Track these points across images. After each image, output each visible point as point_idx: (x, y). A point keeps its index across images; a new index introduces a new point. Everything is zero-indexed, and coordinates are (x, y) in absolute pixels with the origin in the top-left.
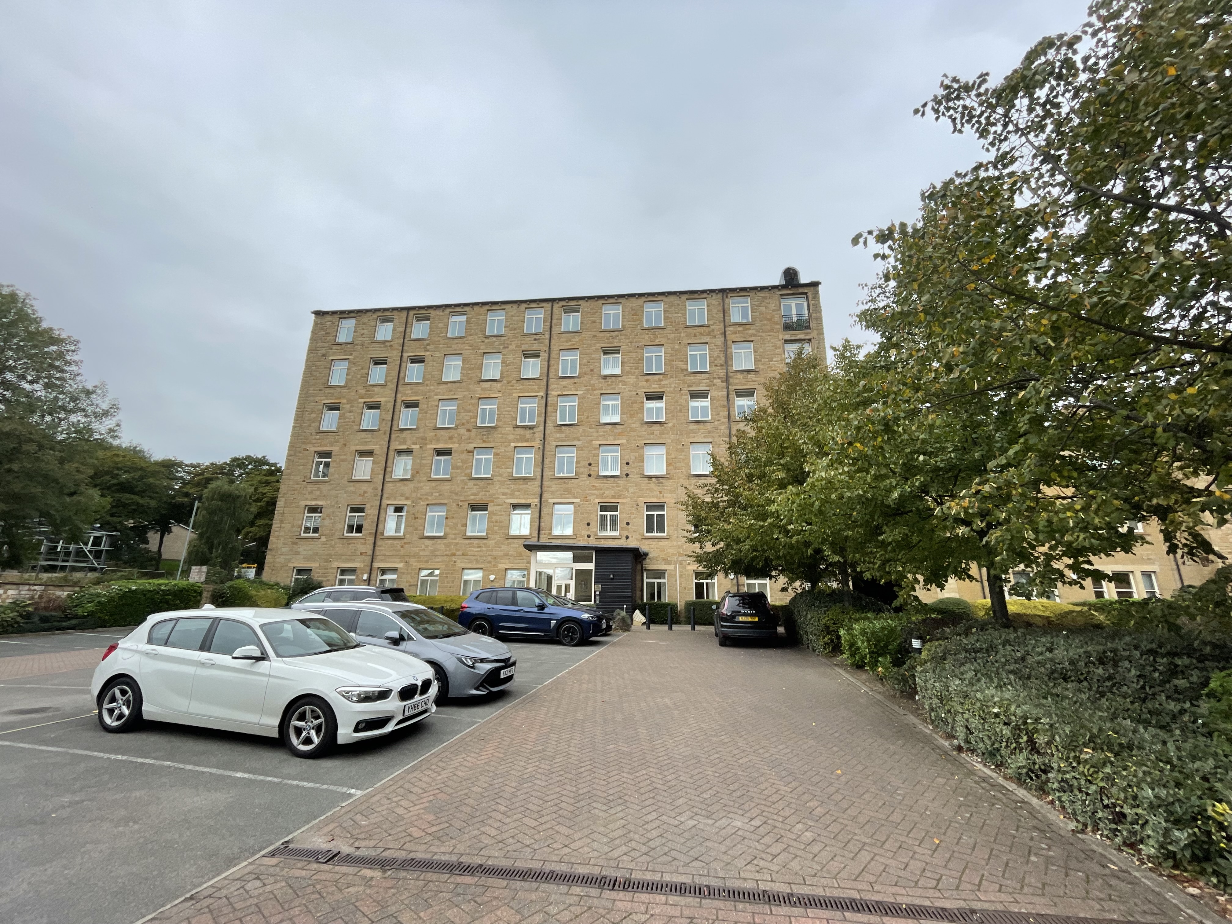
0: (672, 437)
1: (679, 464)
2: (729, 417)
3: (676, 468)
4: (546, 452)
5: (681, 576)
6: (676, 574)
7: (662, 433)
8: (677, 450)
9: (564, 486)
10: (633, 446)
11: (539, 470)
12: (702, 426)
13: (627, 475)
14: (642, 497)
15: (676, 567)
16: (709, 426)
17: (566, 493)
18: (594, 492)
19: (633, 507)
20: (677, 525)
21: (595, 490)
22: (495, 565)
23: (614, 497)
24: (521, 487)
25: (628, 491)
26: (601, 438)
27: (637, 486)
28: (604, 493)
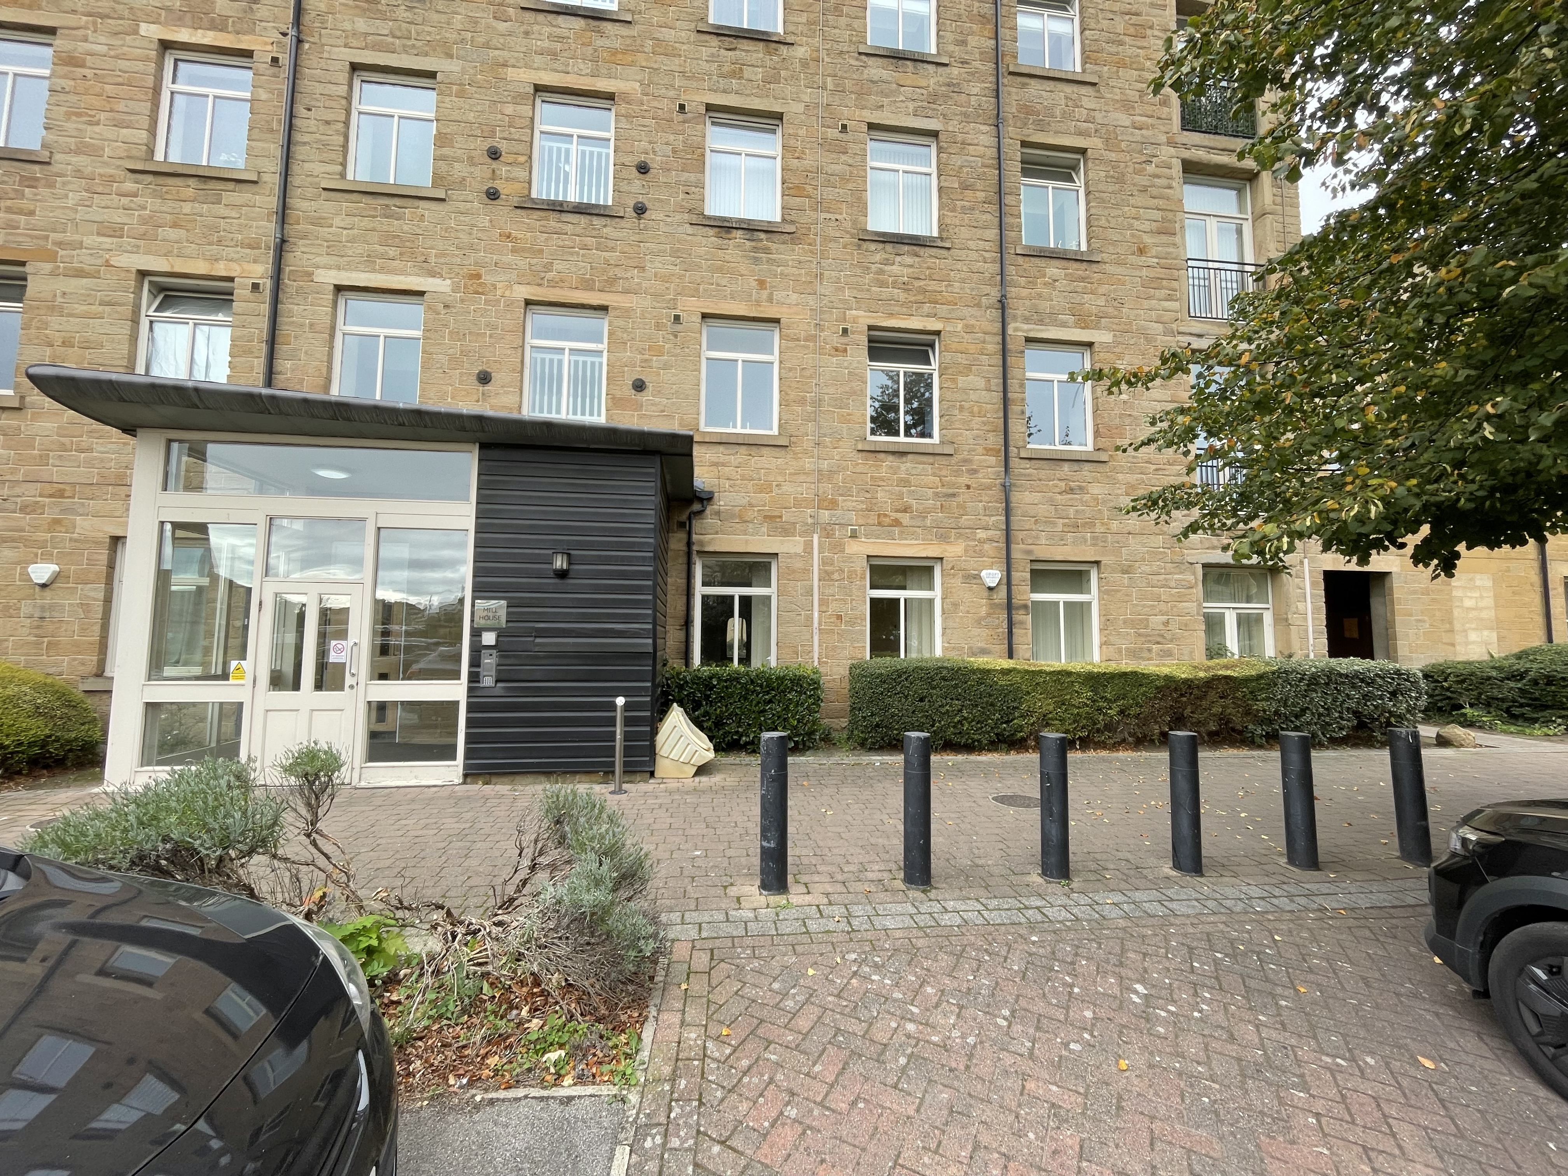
0: (807, 95)
1: (830, 194)
2: (997, 56)
3: (819, 205)
4: (305, 85)
5: (826, 576)
6: (807, 571)
7: (772, 79)
8: (825, 144)
9: (383, 224)
10: (667, 106)
11: (276, 150)
12: (908, 74)
13: (640, 210)
14: (695, 294)
15: (809, 545)
16: (932, 78)
17: (392, 252)
18: (510, 258)
19: (658, 326)
20: (818, 403)
21: (514, 251)
22: (57, 522)
23: (587, 285)
24: (187, 208)
25: (642, 269)
26: (538, 60)
27: (675, 253)
28: (548, 267)
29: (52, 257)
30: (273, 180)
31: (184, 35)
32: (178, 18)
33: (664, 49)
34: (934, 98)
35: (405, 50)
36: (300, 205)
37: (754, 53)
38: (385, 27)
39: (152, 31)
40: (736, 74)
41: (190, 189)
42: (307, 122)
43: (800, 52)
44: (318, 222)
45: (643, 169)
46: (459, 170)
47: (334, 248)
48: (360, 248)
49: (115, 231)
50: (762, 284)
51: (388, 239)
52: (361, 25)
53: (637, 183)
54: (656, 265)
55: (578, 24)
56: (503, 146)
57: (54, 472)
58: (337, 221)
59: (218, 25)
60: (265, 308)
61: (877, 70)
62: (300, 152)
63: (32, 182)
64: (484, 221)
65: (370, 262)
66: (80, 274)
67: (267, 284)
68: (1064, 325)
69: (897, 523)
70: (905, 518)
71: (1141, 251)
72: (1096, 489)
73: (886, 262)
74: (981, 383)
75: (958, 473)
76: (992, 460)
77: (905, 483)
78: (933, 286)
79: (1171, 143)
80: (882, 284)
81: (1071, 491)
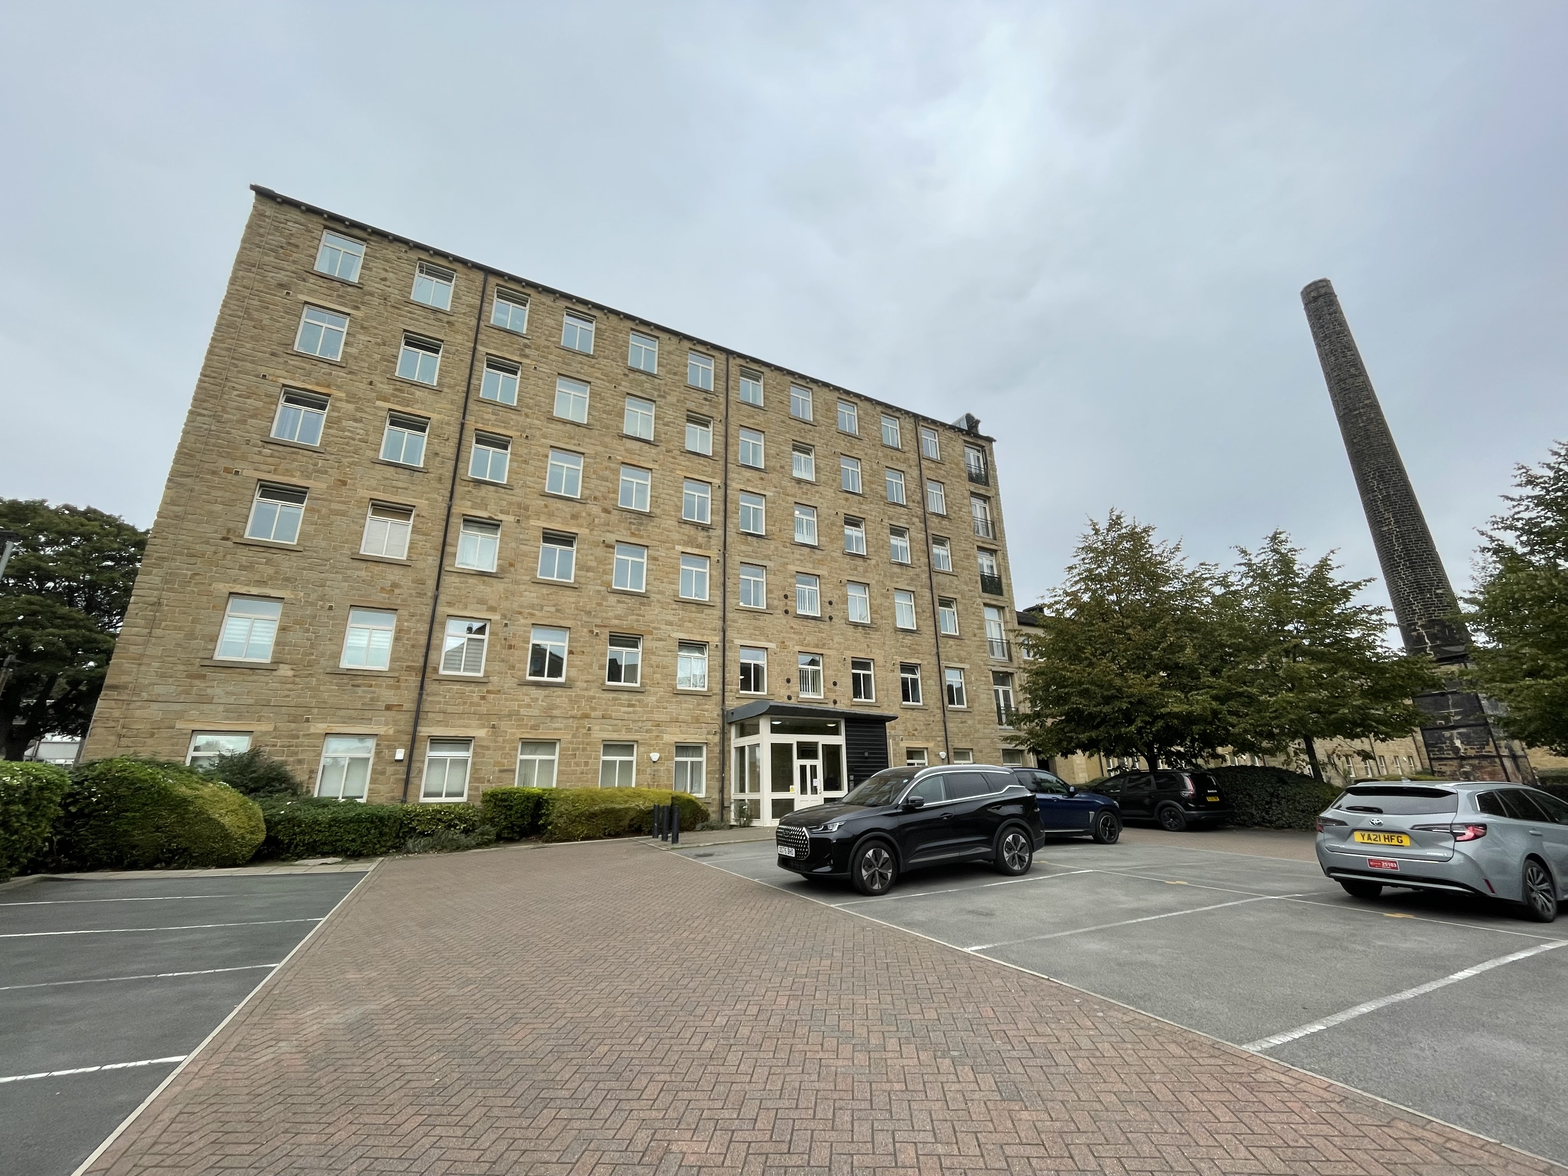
0: (876, 577)
1: (884, 613)
2: (929, 565)
3: (881, 618)
4: (728, 570)
5: (894, 755)
8: (882, 595)
9: (752, 622)
10: (836, 580)
11: (720, 594)
12: (903, 570)
13: (830, 618)
14: (847, 649)
15: (888, 743)
16: (910, 572)
17: (757, 633)
18: (793, 636)
19: (839, 662)
20: (887, 690)
21: (794, 633)
22: (658, 736)
23: (817, 646)
24: (693, 615)
25: (832, 640)
26: (798, 562)
27: (842, 634)
28: (805, 639)
29: (651, 633)
30: (719, 605)
31: (689, 550)
32: (686, 544)
33: (834, 560)
34: (912, 579)
35: (757, 558)
36: (729, 615)
37: (860, 562)
38: (750, 549)
39: (679, 548)
40: (855, 569)
41: (693, 608)
42: (729, 583)
43: (873, 562)
44: (734, 621)
45: (830, 603)
46: (776, 603)
47: (739, 631)
48: (748, 631)
49: (670, 623)
50: (868, 646)
51: (755, 628)
52: (743, 548)
53: (829, 609)
54: (836, 639)
55: (808, 550)
56: (788, 594)
57: (656, 716)
58: (740, 621)
59: (699, 546)
60: (720, 654)
61: (896, 569)
62: (728, 594)
63: (642, 604)
64: (784, 622)
65: (751, 637)
66: (661, 640)
67: (720, 645)
68: (955, 662)
69: (914, 735)
70: (916, 733)
71: (975, 635)
72: (970, 722)
73: (903, 639)
74: (934, 683)
75: (930, 716)
76: (939, 711)
77: (915, 720)
78: (917, 647)
79: (980, 597)
80: (903, 646)
81: (962, 722)
